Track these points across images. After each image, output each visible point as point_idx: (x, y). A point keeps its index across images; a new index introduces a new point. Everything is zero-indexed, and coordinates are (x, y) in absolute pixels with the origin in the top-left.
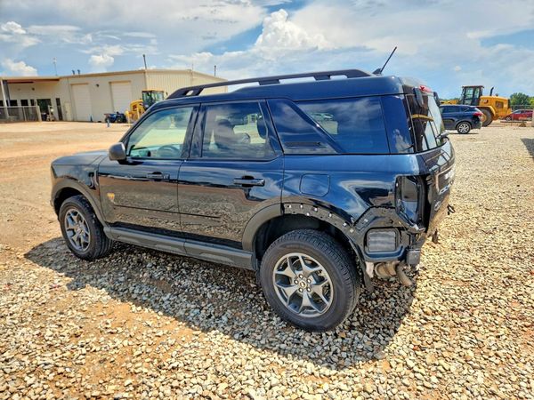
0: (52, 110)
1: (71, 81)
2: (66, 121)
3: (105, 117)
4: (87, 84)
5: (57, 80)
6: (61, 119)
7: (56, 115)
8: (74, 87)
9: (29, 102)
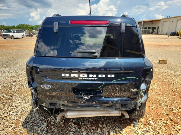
0: (155, 31)
1: (164, 20)
2: (159, 35)
3: (171, 33)
4: (169, 21)
5: (160, 20)
6: (157, 34)
7: (156, 32)
8: (165, 22)
9: (147, 28)
